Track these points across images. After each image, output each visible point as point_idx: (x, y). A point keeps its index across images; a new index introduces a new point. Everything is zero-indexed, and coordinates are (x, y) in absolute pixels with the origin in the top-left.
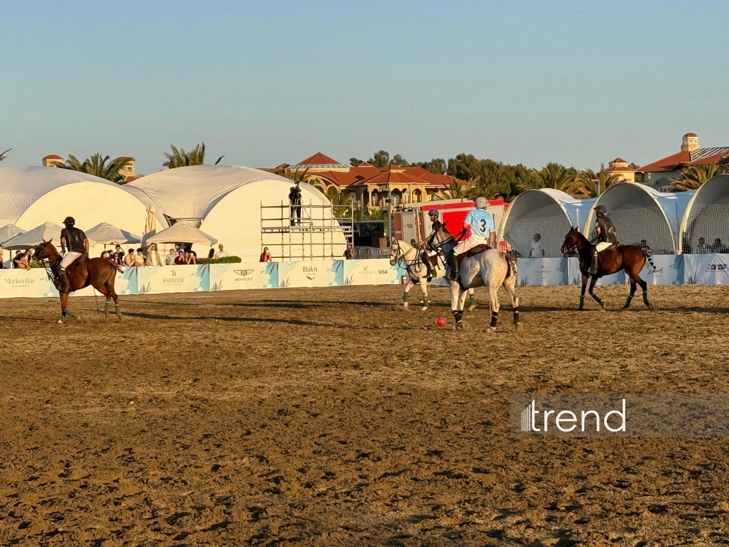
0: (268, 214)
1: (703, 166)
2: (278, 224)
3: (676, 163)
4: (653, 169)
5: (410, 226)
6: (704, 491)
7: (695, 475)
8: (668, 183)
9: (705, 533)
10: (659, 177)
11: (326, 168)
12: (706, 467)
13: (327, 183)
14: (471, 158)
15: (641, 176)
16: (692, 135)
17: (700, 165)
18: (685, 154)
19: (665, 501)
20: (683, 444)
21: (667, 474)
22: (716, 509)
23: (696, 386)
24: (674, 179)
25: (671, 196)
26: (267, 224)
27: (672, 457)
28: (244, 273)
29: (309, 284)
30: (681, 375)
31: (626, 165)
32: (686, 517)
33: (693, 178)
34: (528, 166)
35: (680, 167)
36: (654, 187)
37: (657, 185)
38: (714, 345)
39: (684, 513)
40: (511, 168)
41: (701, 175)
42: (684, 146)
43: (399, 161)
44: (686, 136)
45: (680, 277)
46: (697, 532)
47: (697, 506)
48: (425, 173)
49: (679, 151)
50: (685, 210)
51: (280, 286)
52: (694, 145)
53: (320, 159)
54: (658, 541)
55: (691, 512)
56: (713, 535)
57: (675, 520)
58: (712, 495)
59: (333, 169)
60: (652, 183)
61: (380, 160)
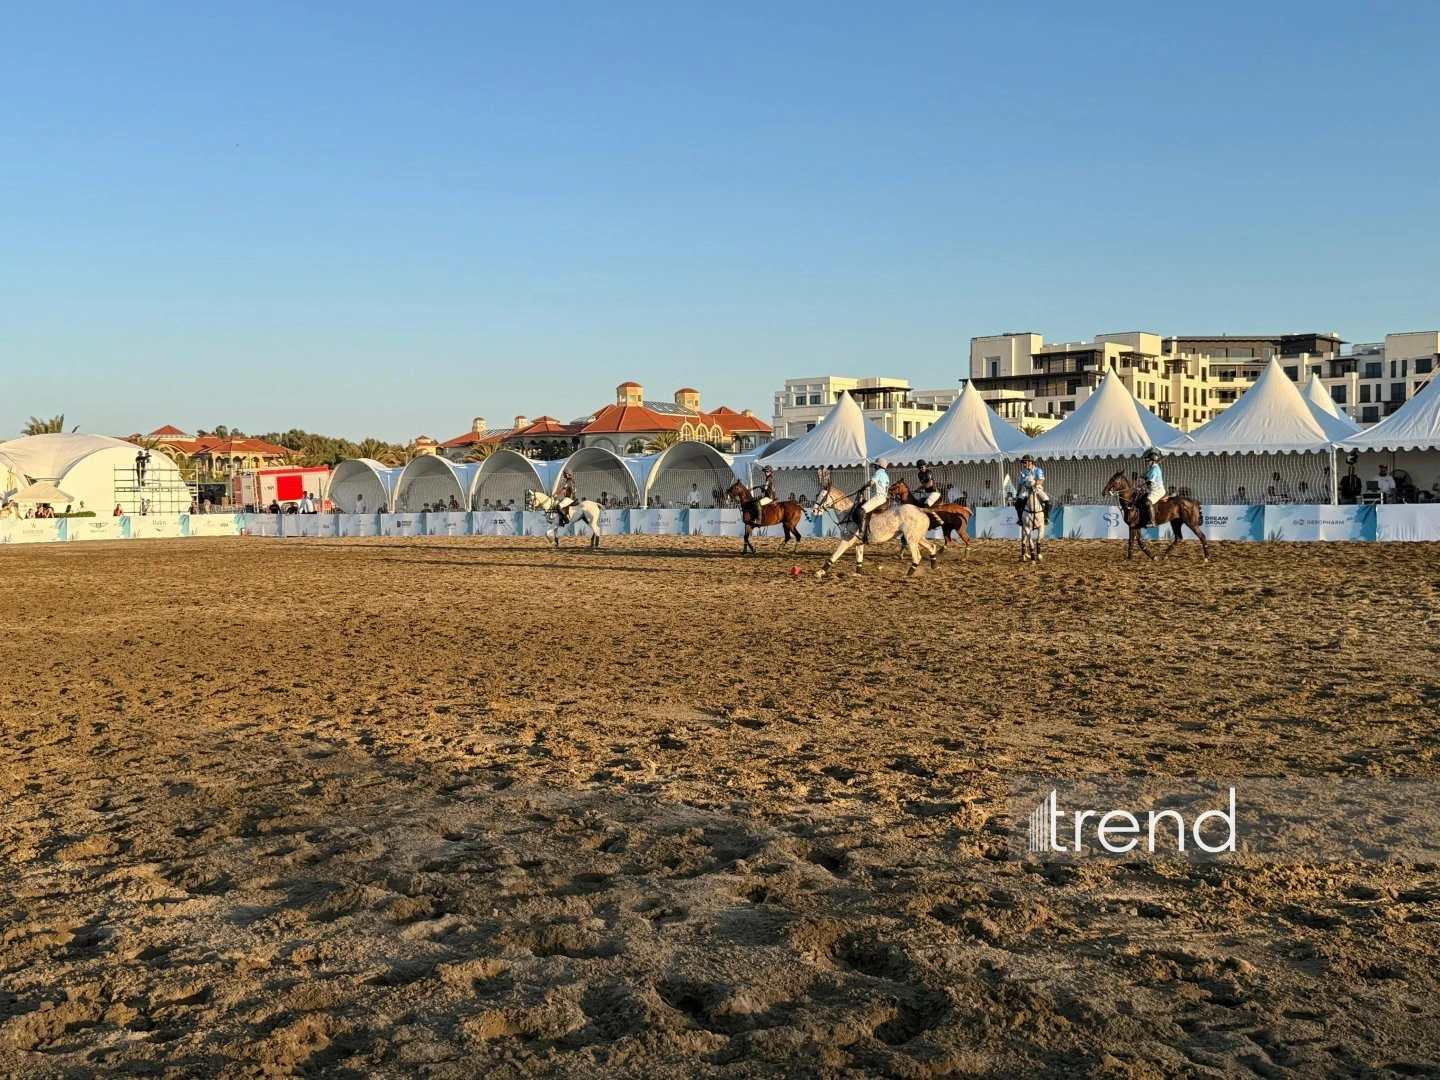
0: (121, 475)
1: (489, 444)
2: (130, 484)
3: (468, 441)
4: (451, 444)
5: (249, 487)
6: (479, 694)
7: (473, 682)
8: (461, 456)
9: (477, 727)
10: (455, 451)
11: (174, 438)
12: (481, 675)
13: (176, 451)
14: (303, 433)
15: (441, 450)
16: (481, 419)
17: (486, 443)
18: (475, 433)
19: (448, 703)
20: (465, 658)
21: (451, 682)
22: (487, 708)
23: (478, 614)
24: (467, 453)
25: (463, 466)
26: (119, 484)
27: (456, 669)
28: (99, 525)
29: (158, 535)
30: (467, 605)
31: (429, 441)
32: (464, 715)
33: (480, 452)
34: (350, 439)
35: (471, 444)
36: (450, 459)
37: (453, 458)
38: (493, 582)
39: (463, 712)
40: (335, 442)
41: (487, 450)
42: (474, 428)
43: (235, 433)
44: (476, 420)
45: (470, 530)
46: (471, 726)
47: (472, 706)
48: (262, 444)
49: (470, 431)
50: (473, 477)
51: (132, 537)
52: (482, 427)
53: (169, 430)
54: (440, 735)
55: (468, 711)
56: (483, 728)
57: (455, 718)
58: (485, 697)
59: (180, 439)
60: (450, 455)
61: (220, 432)
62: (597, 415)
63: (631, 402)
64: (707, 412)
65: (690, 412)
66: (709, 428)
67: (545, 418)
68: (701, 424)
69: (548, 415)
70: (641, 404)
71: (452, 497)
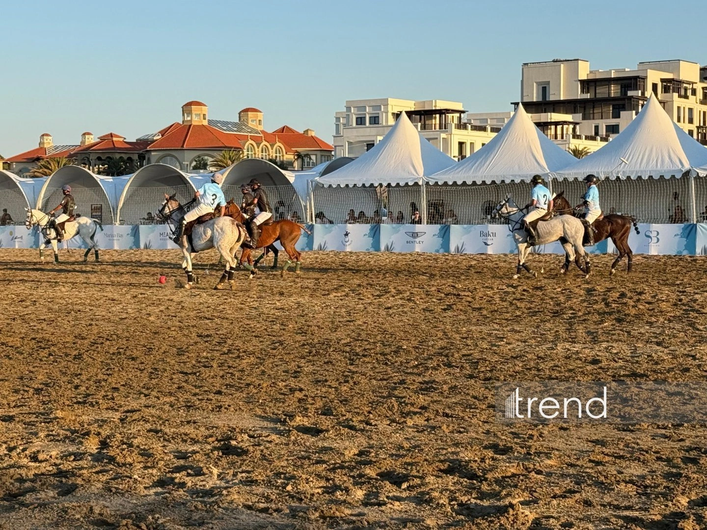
1: (55, 159)
3: (35, 156)
4: (18, 159)
6: (44, 403)
7: (38, 391)
8: (28, 171)
9: (42, 435)
10: (21, 166)
12: (47, 385)
15: (7, 165)
16: (47, 135)
17: (52, 158)
18: (42, 149)
19: (14, 412)
20: (31, 368)
21: (17, 391)
22: (52, 416)
23: (44, 325)
24: (33, 168)
25: (30, 181)
27: (21, 378)
30: (33, 316)
32: (29, 424)
33: (48, 168)
35: (38, 159)
36: (17, 174)
37: (20, 173)
38: (59, 294)
39: (27, 420)
41: (53, 165)
42: (41, 143)
44: (43, 135)
45: (37, 243)
46: (36, 434)
47: (38, 415)
49: (37, 147)
50: (40, 191)
52: (49, 143)
54: (5, 443)
55: (33, 419)
56: (48, 435)
57: (20, 427)
58: (50, 406)
60: (16, 171)
62: (163, 133)
63: (196, 121)
64: (270, 131)
65: (253, 130)
66: (272, 146)
67: (111, 135)
68: (264, 143)
69: (114, 132)
70: (205, 123)
71: (5, 210)
